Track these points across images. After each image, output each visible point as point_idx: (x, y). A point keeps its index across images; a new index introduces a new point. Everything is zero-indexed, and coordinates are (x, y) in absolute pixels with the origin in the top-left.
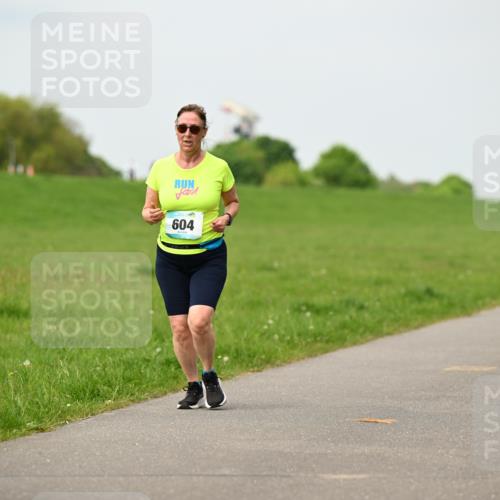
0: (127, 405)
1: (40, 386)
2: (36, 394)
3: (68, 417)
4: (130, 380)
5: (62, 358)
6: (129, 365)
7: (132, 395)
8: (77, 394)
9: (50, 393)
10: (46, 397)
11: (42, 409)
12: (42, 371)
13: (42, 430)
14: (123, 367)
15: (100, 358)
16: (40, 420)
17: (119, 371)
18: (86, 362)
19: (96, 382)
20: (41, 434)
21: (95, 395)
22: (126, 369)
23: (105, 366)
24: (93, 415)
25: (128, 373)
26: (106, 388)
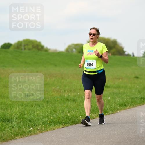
0: (132, 108)
1: (112, 103)
2: (111, 105)
3: (119, 110)
4: (133, 102)
5: (117, 97)
6: (132, 99)
7: (133, 105)
8: (121, 105)
9: (114, 105)
10: (114, 106)
11: (113, 109)
12: (113, 100)
13: (113, 113)
14: (131, 99)
15: (126, 97)
16: (112, 111)
17: (130, 100)
18: (123, 98)
19: (125, 103)
20: (112, 114)
21: (125, 105)
22: (132, 100)
23: (127, 99)
24: (124, 110)
25: (132, 101)
26: (127, 104)
